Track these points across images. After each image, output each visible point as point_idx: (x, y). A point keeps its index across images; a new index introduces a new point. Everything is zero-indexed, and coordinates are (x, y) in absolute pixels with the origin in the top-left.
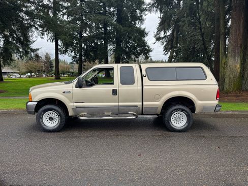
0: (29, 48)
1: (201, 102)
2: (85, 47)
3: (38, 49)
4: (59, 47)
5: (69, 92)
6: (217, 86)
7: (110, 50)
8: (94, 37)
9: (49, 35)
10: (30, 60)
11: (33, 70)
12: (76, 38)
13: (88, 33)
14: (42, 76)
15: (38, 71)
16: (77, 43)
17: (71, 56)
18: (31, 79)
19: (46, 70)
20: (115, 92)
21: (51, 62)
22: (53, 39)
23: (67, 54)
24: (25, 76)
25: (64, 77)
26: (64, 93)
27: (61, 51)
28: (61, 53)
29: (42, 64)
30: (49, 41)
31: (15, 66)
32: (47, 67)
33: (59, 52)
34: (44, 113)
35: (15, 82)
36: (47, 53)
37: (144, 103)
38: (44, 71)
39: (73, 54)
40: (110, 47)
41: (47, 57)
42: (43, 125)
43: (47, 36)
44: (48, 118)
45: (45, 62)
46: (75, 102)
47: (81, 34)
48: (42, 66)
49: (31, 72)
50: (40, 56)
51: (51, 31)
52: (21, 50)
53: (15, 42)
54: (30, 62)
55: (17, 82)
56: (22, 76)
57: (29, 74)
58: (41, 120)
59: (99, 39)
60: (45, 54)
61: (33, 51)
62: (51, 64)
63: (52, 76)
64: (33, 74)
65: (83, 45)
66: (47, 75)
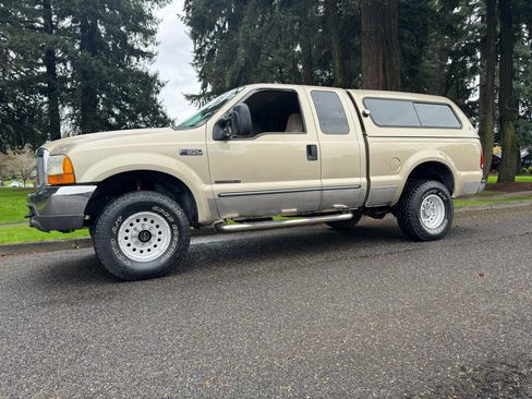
1: (463, 173)
5: (199, 153)
6: (478, 141)
20: (312, 152)
26: (184, 153)
34: (124, 220)
37: (372, 179)
46: (217, 182)
58: (113, 243)
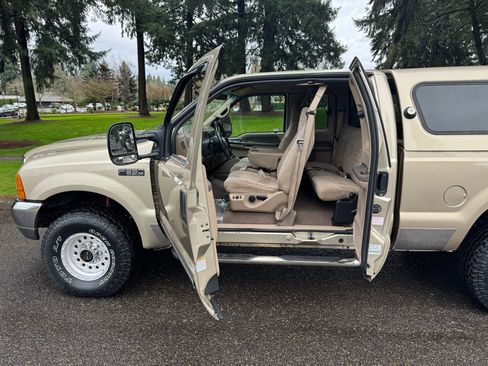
0: (86, 51)
2: (199, 47)
3: (104, 53)
4: (146, 49)
5: (139, 173)
7: (253, 51)
8: (217, 23)
9: (125, 22)
10: (91, 76)
11: (98, 98)
12: (180, 28)
13: (203, 16)
14: (116, 108)
15: (108, 99)
16: (182, 39)
17: (170, 67)
18: (95, 115)
19: (123, 98)
21: (131, 80)
22: (134, 30)
23: (162, 64)
24: (83, 110)
25: (158, 111)
26: (123, 173)
27: (149, 58)
28: (151, 62)
29: (116, 85)
30: (125, 34)
31: (65, 90)
32: (124, 92)
33: (146, 60)
34: (63, 240)
35: (61, 121)
36: (124, 63)
37: (403, 215)
38: (120, 100)
39: (174, 63)
40: (251, 45)
41: (124, 70)
42: (63, 274)
43: (120, 24)
44: (79, 251)
45: (120, 80)
47: (190, 18)
48: (115, 90)
49: (94, 101)
50: (109, 67)
51: (128, 13)
52: (70, 55)
53: (57, 38)
54: (91, 81)
55: (66, 121)
56: (78, 109)
57: (91, 105)
58: (55, 260)
59: (226, 28)
60: (119, 64)
61: (94, 56)
62: (132, 85)
63: (134, 110)
64: (99, 105)
65: (194, 43)
66: (125, 108)
